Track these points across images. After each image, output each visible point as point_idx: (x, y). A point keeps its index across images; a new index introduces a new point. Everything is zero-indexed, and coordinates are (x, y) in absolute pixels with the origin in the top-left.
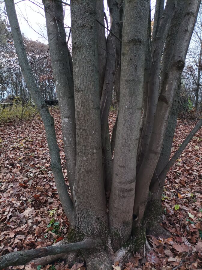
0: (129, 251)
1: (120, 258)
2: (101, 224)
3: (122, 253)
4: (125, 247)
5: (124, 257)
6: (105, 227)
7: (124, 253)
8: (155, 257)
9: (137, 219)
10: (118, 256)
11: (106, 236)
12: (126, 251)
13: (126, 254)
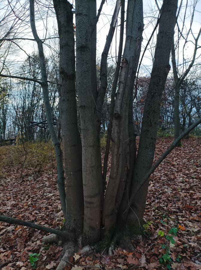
0: (93, 249)
1: (83, 252)
2: (76, 224)
3: (87, 249)
4: (90, 246)
5: (86, 252)
6: (79, 227)
7: (88, 249)
8: (109, 260)
9: (103, 228)
10: (83, 250)
11: (79, 234)
12: (90, 249)
13: (89, 251)
